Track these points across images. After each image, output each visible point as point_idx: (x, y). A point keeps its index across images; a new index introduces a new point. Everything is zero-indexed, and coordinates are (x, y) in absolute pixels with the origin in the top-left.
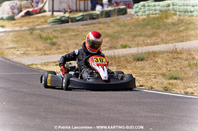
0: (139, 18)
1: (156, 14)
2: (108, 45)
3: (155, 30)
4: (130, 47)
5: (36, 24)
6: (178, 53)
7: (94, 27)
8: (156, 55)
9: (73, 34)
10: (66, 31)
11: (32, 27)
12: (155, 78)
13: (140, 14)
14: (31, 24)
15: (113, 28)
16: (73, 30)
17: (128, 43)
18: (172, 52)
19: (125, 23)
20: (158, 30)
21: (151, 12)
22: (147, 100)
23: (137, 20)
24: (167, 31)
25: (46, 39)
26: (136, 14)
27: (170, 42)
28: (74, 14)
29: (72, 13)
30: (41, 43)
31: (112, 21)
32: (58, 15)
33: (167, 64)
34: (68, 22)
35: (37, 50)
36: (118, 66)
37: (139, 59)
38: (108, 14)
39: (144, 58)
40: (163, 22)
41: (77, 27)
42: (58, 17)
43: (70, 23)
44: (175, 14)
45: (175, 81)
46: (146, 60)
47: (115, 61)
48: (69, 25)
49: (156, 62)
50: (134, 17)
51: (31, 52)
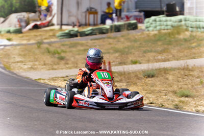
0: (149, 33)
1: (167, 29)
2: (117, 60)
3: (166, 46)
4: (140, 63)
5: (44, 37)
6: (190, 70)
7: (104, 41)
8: (167, 72)
9: (82, 48)
10: (75, 45)
11: (40, 41)
12: (166, 95)
13: (151, 29)
14: (39, 38)
15: (123, 43)
16: (82, 45)
17: (139, 59)
18: (183, 69)
19: (136, 39)
20: (170, 46)
21: (163, 27)
22: (157, 117)
23: (148, 36)
24: (179, 48)
25: (54, 53)
26: (147, 29)
27: (181, 58)
28: (83, 28)
29: (81, 27)
30: (49, 57)
31: (122, 36)
32: (67, 29)
33: (178, 81)
34: (76, 36)
35: (45, 65)
36: (128, 82)
37: (150, 75)
38: (118, 29)
39: (155, 75)
40: (174, 38)
41: (86, 41)
42: (67, 31)
43: (79, 38)
44: (187, 30)
45: (187, 99)
46: (157, 77)
47: (125, 77)
48: (78, 39)
49: (167, 79)
50: (145, 32)
51: (39, 67)
